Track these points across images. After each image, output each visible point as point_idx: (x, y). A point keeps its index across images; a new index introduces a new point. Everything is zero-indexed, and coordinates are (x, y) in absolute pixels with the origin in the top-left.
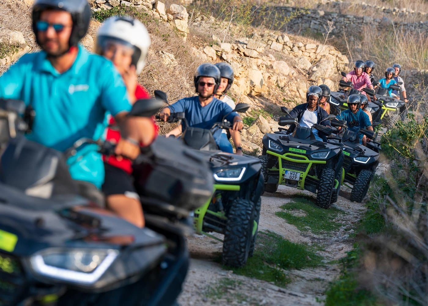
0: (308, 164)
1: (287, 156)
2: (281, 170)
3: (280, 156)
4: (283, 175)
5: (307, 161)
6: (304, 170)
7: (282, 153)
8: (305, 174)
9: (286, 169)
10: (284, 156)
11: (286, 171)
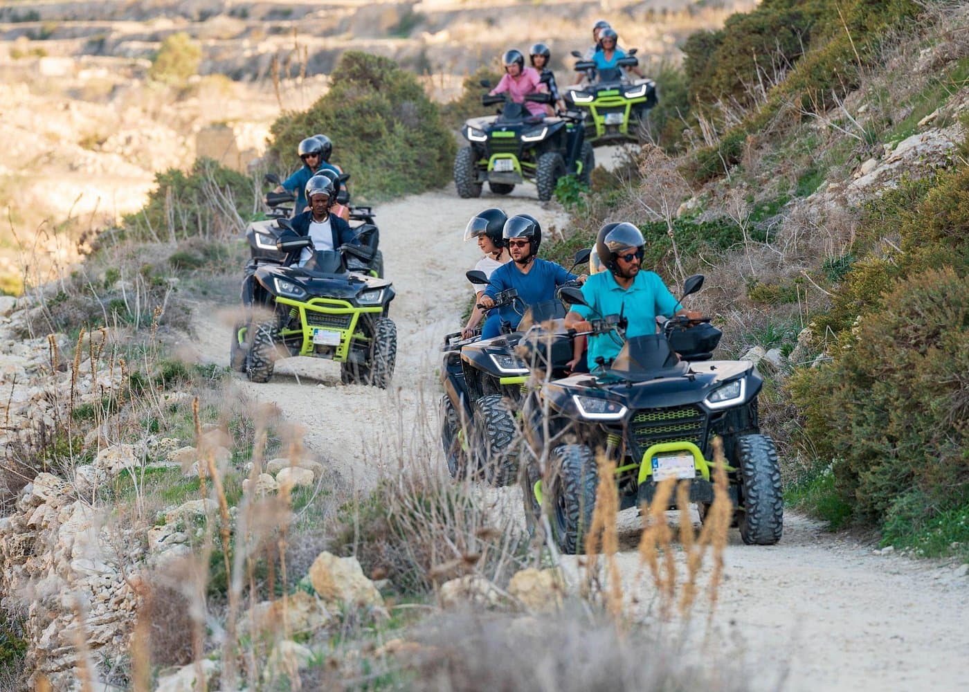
0: (351, 315)
1: (315, 304)
2: (307, 330)
3: (302, 306)
4: (311, 338)
5: (350, 309)
6: (346, 326)
7: (306, 300)
8: (349, 334)
9: (314, 327)
10: (309, 305)
11: (316, 331)
